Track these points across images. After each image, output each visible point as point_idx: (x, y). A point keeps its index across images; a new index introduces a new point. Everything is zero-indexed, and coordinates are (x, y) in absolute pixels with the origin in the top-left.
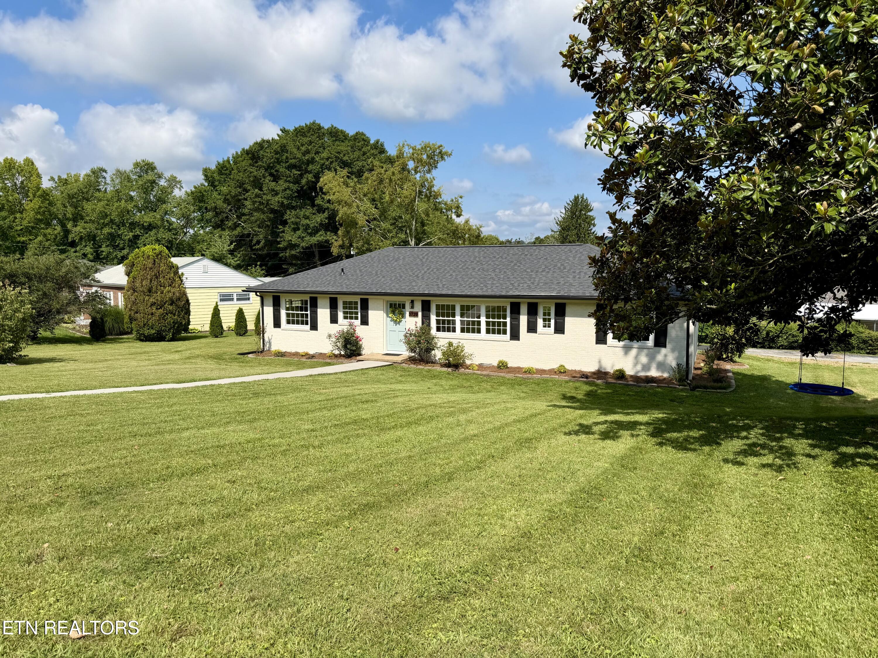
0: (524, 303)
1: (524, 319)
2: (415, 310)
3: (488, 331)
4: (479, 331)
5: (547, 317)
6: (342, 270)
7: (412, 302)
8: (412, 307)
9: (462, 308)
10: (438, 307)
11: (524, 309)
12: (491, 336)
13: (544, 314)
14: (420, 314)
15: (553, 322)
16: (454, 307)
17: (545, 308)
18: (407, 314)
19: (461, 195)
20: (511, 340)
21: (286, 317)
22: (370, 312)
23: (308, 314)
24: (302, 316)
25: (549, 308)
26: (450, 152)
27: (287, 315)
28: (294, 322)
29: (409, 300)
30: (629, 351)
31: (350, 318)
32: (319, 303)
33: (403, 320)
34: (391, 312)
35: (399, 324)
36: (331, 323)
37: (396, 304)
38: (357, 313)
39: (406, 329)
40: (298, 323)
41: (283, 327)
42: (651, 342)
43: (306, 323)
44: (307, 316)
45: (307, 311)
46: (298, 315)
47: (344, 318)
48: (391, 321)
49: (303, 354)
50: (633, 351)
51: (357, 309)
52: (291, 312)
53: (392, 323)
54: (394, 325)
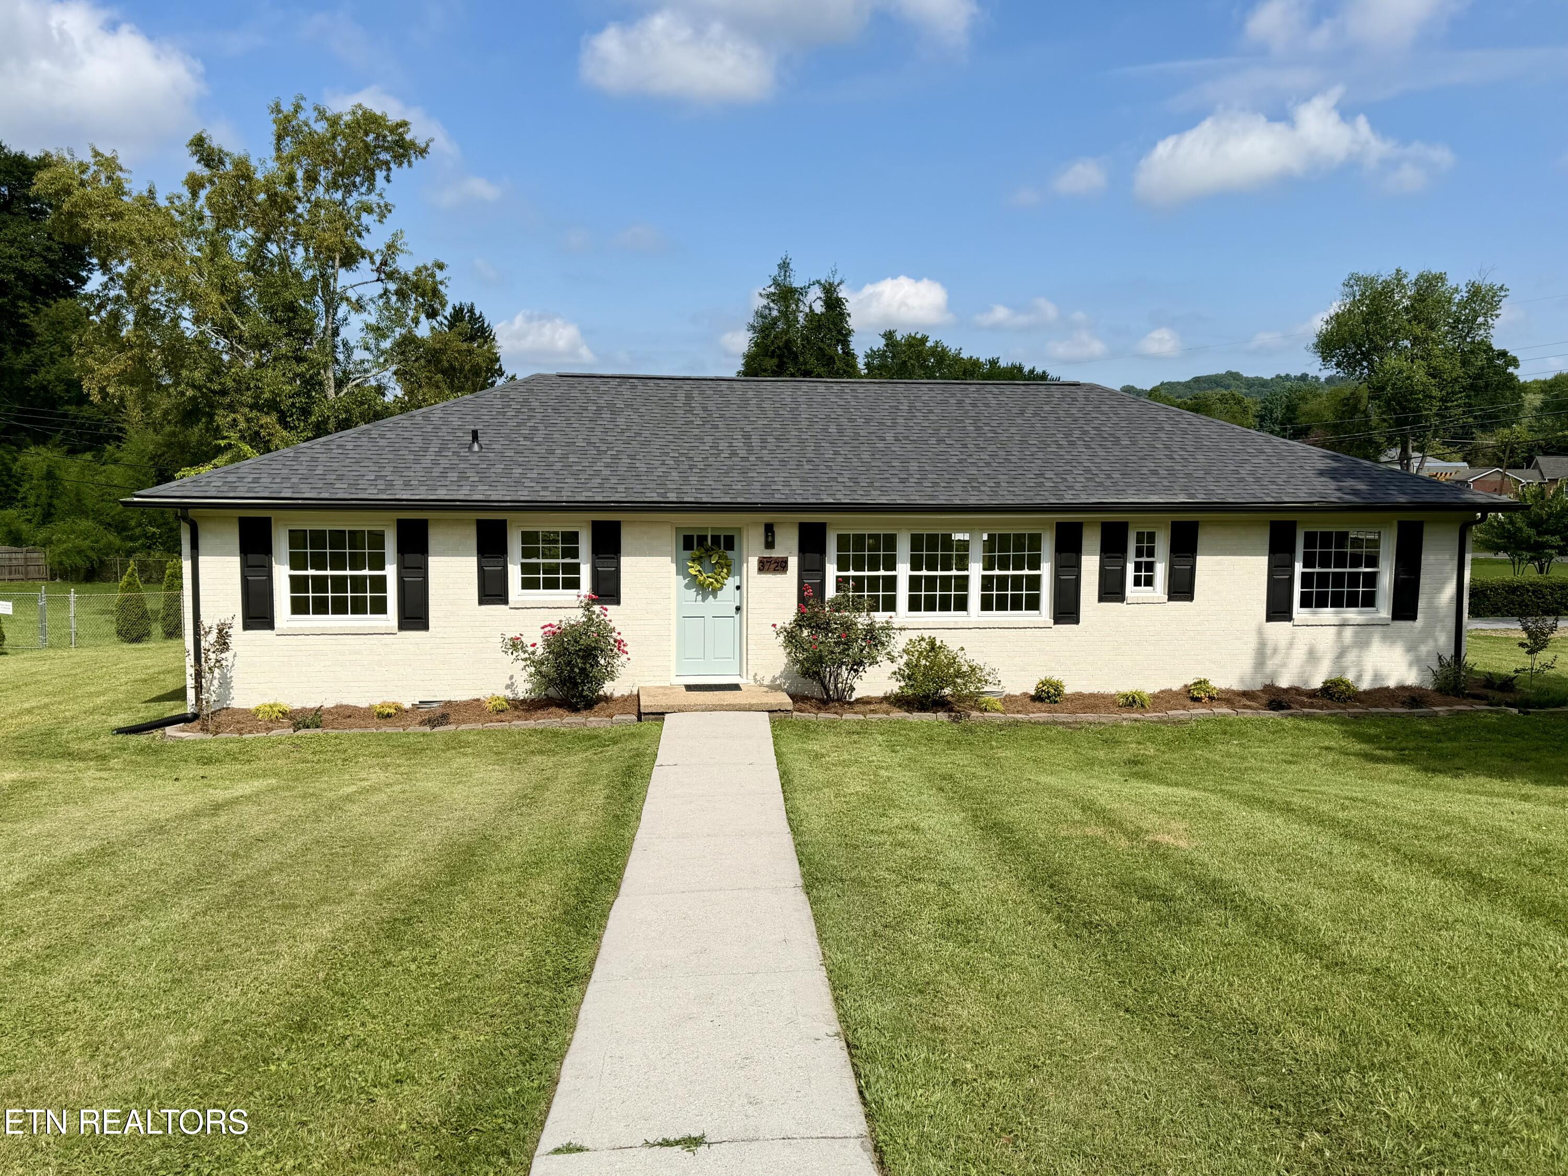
0: (1092, 523)
1: (1090, 564)
2: (776, 554)
3: (986, 605)
4: (962, 604)
5: (1144, 559)
6: (475, 435)
7: (769, 529)
8: (770, 545)
9: (916, 542)
10: (843, 542)
11: (1093, 540)
12: (996, 617)
13: (1139, 553)
14: (793, 563)
15: (1161, 571)
16: (890, 542)
17: (1140, 537)
18: (753, 562)
19: (442, 260)
20: (1055, 623)
21: (293, 590)
22: (626, 562)
23: (384, 577)
24: (358, 583)
25: (1151, 537)
26: (423, 145)
27: (297, 584)
28: (321, 608)
29: (756, 524)
30: (1339, 634)
31: (551, 584)
32: (435, 538)
33: (731, 582)
34: (693, 561)
35: (715, 597)
36: (481, 602)
37: (705, 537)
38: (576, 568)
39: (738, 609)
40: (340, 608)
41: (278, 623)
42: (1384, 609)
43: (380, 607)
44: (380, 584)
45: (383, 569)
46: (339, 583)
47: (528, 584)
48: (687, 587)
49: (388, 711)
50: (1348, 632)
51: (577, 557)
52: (311, 572)
53: (692, 592)
54: (700, 597)
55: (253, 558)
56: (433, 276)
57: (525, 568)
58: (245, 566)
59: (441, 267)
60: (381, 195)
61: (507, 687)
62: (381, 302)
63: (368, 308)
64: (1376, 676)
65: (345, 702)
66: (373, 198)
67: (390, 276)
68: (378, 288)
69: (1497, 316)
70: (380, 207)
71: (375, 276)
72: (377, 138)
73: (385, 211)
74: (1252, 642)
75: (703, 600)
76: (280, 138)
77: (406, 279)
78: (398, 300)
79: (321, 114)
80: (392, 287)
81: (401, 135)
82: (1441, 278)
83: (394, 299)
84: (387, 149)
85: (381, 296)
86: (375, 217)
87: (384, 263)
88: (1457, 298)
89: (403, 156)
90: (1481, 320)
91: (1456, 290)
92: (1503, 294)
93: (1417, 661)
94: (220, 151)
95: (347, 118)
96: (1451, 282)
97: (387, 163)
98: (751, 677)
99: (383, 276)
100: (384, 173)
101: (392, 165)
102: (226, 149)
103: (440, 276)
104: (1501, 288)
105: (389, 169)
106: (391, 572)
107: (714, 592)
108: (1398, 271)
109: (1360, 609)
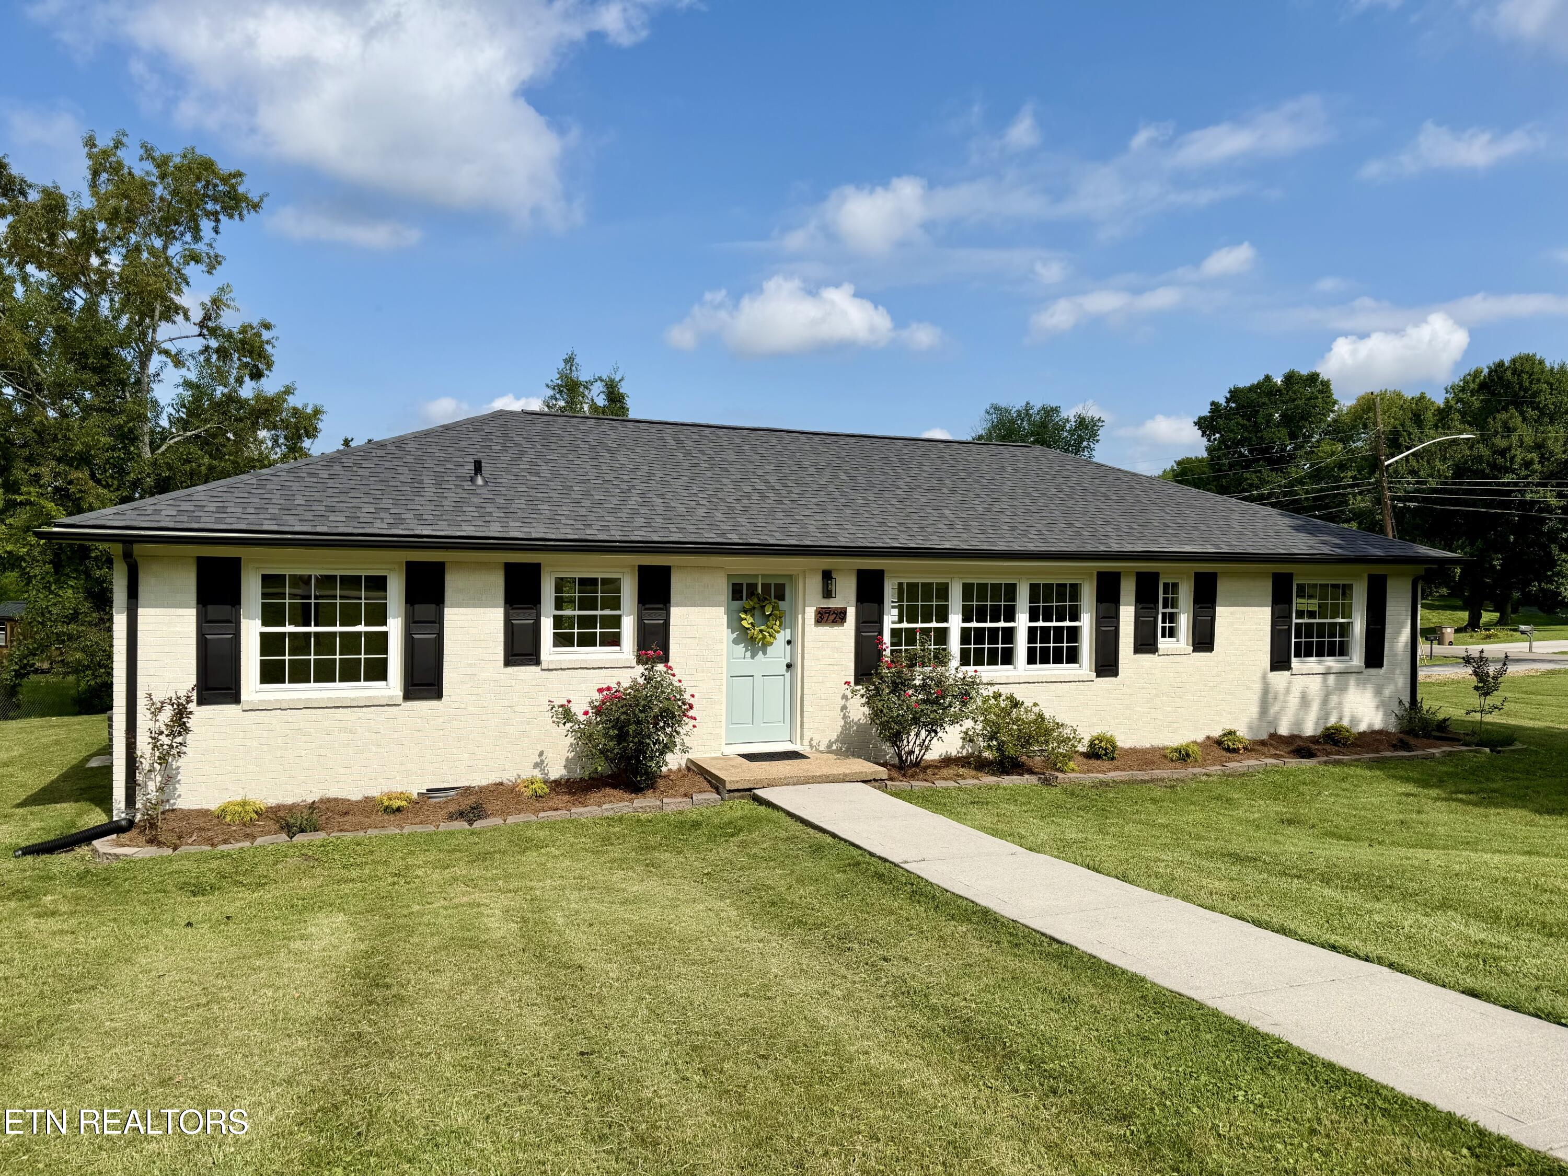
0: (1128, 573)
1: (1127, 614)
2: (833, 604)
3: (1032, 658)
4: (1008, 658)
5: (1170, 610)
6: (478, 467)
7: (827, 576)
8: (828, 594)
9: (968, 591)
10: (900, 591)
11: (1128, 590)
12: (1042, 670)
13: (1166, 604)
14: (851, 612)
15: (1184, 622)
16: (943, 592)
17: (1167, 588)
18: (810, 613)
19: (270, 320)
20: (1098, 676)
21: (264, 651)
22: (676, 613)
23: (385, 635)
24: (350, 641)
25: (1175, 586)
26: (256, 200)
27: (269, 644)
28: (300, 675)
29: (813, 570)
30: (1325, 681)
31: (587, 641)
32: (453, 583)
33: (783, 636)
34: (745, 612)
35: (765, 653)
36: (508, 663)
37: (755, 586)
38: (616, 622)
39: (789, 666)
40: (325, 674)
41: (244, 696)
42: (1357, 658)
43: (378, 672)
44: (379, 642)
45: (384, 623)
46: (325, 642)
47: (562, 640)
48: (736, 642)
49: (396, 804)
50: (1332, 678)
51: (618, 607)
52: (289, 628)
53: (741, 648)
54: (749, 654)
55: (214, 611)
56: (259, 335)
57: (558, 622)
58: (203, 622)
59: (267, 326)
60: (210, 245)
61: (536, 765)
62: (202, 358)
63: (187, 363)
64: (1353, 720)
65: (333, 793)
66: (201, 247)
67: (214, 332)
68: (199, 344)
69: (1098, 441)
70: (209, 258)
71: (196, 330)
72: (206, 186)
73: (214, 262)
74: (1257, 689)
75: (753, 657)
76: (96, 173)
77: (229, 336)
78: (218, 359)
79: (148, 153)
80: (214, 344)
81: (233, 187)
82: (1056, 410)
83: (214, 357)
84: (215, 200)
85: (201, 353)
86: (203, 267)
87: (207, 317)
88: (1068, 426)
89: (232, 208)
90: (1085, 443)
91: (1068, 421)
92: (1100, 424)
93: (1383, 704)
94: (22, 180)
95: (177, 160)
96: (1064, 414)
97: (216, 214)
98: (806, 743)
99: (205, 332)
100: (213, 224)
101: (221, 217)
102: (29, 180)
103: (266, 335)
104: (1099, 419)
105: (217, 220)
106: (394, 628)
107: (765, 647)
108: (1028, 403)
109: (1337, 658)
